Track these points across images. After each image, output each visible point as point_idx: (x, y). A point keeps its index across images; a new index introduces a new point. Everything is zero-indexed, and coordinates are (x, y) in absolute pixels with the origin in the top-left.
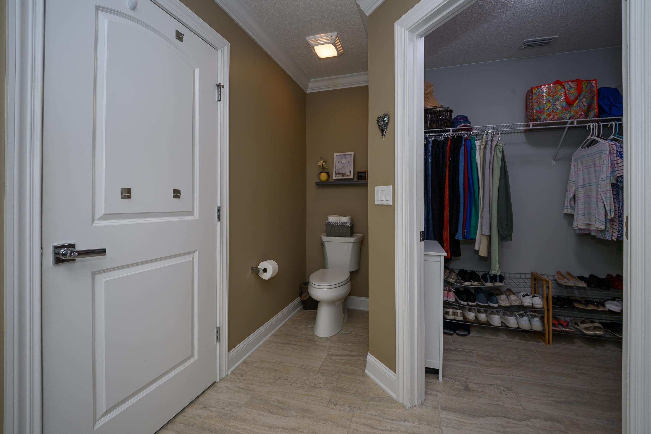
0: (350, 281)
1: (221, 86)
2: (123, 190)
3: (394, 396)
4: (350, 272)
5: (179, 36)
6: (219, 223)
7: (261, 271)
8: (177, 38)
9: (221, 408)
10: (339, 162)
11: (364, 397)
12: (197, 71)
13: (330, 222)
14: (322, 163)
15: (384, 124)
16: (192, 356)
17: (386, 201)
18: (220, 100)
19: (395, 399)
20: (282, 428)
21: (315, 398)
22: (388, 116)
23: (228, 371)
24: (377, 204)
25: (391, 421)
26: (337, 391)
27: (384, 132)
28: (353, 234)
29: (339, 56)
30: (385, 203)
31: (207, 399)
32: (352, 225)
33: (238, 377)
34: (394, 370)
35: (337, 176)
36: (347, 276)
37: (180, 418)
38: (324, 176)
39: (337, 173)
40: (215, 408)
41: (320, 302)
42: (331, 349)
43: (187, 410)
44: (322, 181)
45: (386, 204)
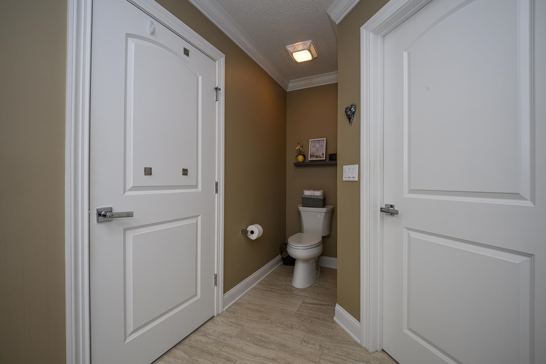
0: (322, 244)
1: (218, 89)
2: (146, 169)
3: (358, 341)
4: (323, 237)
5: (186, 52)
6: (216, 195)
7: (249, 233)
8: (184, 54)
9: (217, 337)
10: (313, 146)
11: (332, 339)
12: (200, 78)
13: (305, 195)
14: (299, 147)
15: (351, 113)
16: (196, 295)
17: (353, 177)
18: (218, 100)
19: (360, 344)
20: (264, 357)
21: (291, 336)
22: (354, 106)
23: (223, 308)
24: (345, 180)
25: (356, 362)
26: (310, 332)
27: (351, 120)
28: (325, 205)
29: (314, 59)
30: (351, 179)
31: (207, 328)
32: (324, 198)
33: (231, 314)
34: (359, 320)
35: (312, 157)
36: (319, 239)
37: (186, 341)
38: (300, 158)
39: (312, 155)
40: (212, 336)
41: (296, 259)
42: (305, 298)
43: (192, 336)
44: (299, 162)
45: (353, 180)
